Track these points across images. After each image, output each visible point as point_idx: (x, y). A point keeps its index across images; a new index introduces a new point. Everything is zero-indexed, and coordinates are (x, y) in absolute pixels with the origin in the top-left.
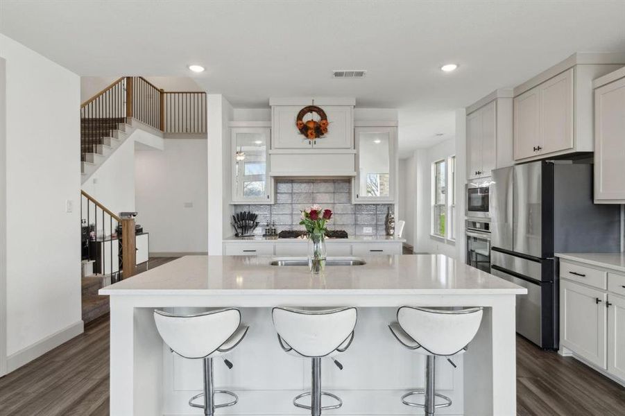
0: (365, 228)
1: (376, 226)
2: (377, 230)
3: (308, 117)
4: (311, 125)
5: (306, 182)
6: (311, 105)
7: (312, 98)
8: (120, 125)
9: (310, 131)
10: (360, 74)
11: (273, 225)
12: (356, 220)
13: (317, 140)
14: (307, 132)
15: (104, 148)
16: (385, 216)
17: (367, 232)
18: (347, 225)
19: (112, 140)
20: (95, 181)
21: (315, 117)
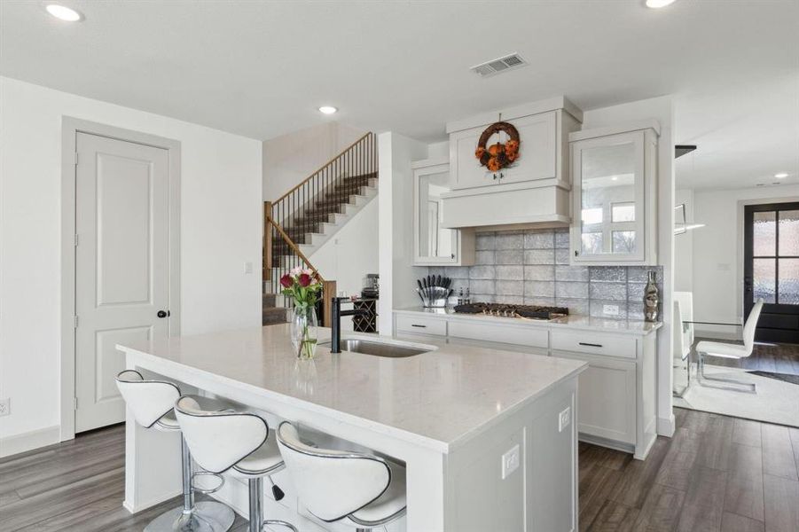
0: (606, 307)
1: (627, 304)
2: (627, 309)
3: (494, 140)
4: (493, 152)
5: (514, 234)
6: (498, 121)
7: (499, 112)
8: (370, 181)
9: (491, 160)
10: (514, 61)
11: (468, 295)
12: (590, 292)
13: (504, 171)
14: (487, 162)
15: (347, 208)
16: (645, 286)
17: (611, 313)
18: (577, 300)
19: (358, 198)
20: (336, 241)
21: (502, 137)
